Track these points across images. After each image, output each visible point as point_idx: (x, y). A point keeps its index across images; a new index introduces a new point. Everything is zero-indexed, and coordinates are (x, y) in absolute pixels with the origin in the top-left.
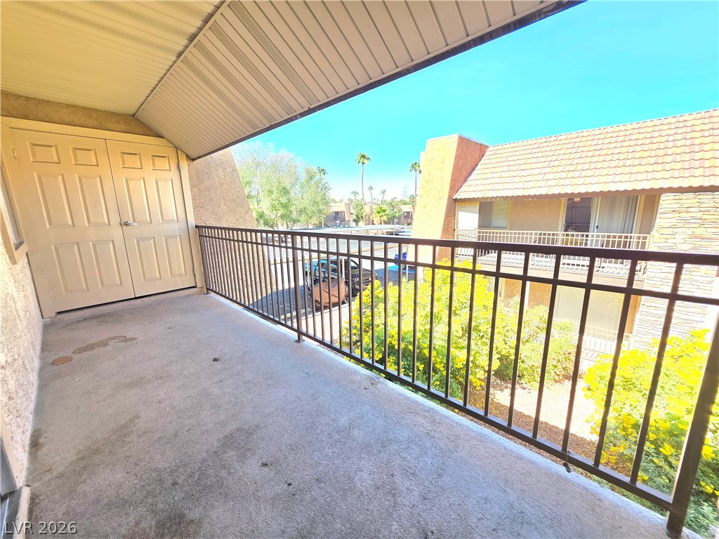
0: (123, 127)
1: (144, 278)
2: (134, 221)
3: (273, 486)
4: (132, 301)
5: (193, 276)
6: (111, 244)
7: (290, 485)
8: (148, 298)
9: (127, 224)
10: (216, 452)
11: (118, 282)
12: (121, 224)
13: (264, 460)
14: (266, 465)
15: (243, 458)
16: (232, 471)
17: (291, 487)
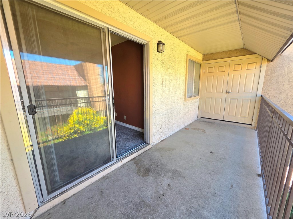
0: (238, 54)
1: (229, 114)
2: (231, 91)
3: (161, 190)
4: (222, 121)
5: (252, 120)
6: (221, 99)
7: (163, 195)
8: (228, 122)
9: (229, 93)
10: (169, 170)
11: (219, 113)
12: (226, 93)
13: (171, 184)
14: (169, 185)
15: (170, 178)
16: (164, 177)
17: (162, 196)
